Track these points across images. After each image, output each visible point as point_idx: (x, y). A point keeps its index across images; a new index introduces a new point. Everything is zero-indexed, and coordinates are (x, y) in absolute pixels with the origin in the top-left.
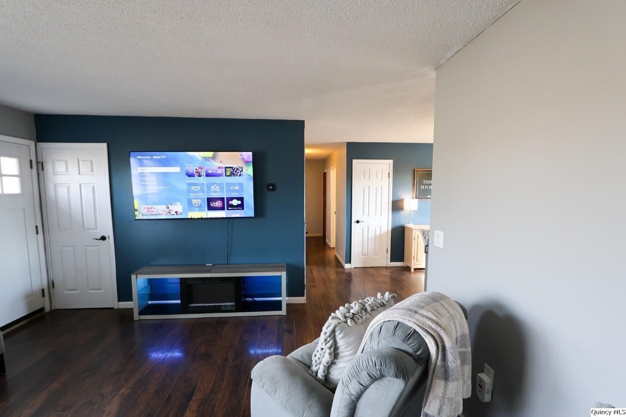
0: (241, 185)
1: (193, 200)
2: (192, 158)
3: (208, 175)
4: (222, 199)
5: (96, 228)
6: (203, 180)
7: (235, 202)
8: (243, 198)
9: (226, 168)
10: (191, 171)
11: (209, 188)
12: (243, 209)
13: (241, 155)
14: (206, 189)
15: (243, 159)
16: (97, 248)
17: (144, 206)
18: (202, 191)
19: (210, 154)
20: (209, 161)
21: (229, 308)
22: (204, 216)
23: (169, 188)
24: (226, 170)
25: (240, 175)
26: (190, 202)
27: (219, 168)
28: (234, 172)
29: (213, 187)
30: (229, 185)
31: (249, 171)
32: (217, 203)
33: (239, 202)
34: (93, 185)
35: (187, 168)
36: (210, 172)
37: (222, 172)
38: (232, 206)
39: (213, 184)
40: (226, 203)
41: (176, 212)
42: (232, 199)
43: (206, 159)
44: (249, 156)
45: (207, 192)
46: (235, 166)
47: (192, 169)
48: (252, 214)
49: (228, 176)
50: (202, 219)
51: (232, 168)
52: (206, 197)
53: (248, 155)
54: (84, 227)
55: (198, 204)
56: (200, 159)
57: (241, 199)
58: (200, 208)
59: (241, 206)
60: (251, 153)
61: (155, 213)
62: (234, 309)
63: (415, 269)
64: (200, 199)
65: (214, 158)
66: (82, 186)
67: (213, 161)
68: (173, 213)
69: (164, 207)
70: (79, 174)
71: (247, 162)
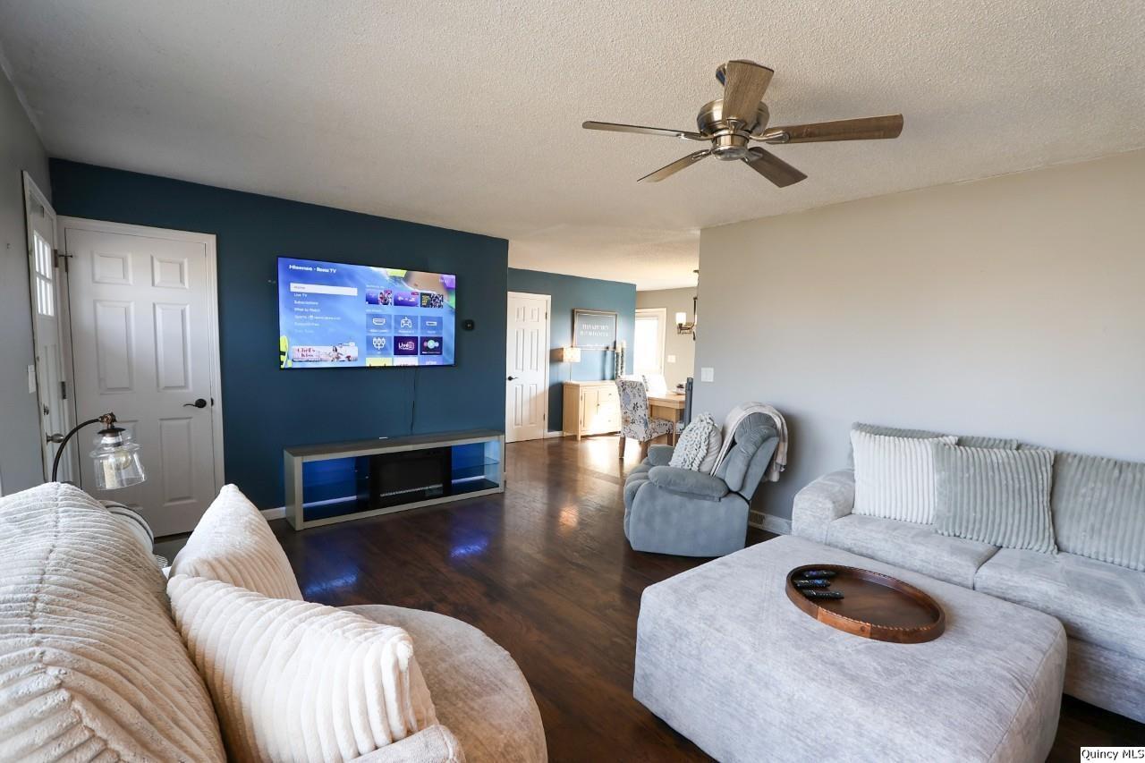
0: (440, 320)
1: (375, 339)
2: (375, 275)
3: (397, 303)
4: (414, 339)
5: (185, 387)
6: (390, 310)
7: (431, 344)
8: (441, 338)
9: (422, 294)
10: (373, 296)
11: (398, 321)
12: (441, 354)
13: (442, 278)
14: (393, 324)
15: (444, 284)
16: (185, 422)
17: (297, 348)
18: (388, 326)
19: (401, 273)
20: (400, 283)
21: (435, 493)
22: (389, 364)
23: (338, 318)
24: (421, 298)
25: (439, 306)
26: (369, 342)
27: (413, 294)
28: (432, 302)
29: (403, 321)
30: (424, 319)
31: (451, 301)
32: (407, 345)
33: (437, 344)
34: (182, 307)
35: (368, 290)
36: (400, 298)
37: (416, 300)
38: (427, 349)
39: (404, 317)
40: (419, 347)
41: (348, 357)
42: (427, 339)
43: (395, 279)
44: (452, 280)
45: (395, 328)
46: (434, 293)
47: (376, 292)
48: (451, 361)
49: (425, 306)
50: (385, 367)
51: (429, 295)
52: (393, 335)
53: (450, 279)
54: (158, 385)
55: (381, 345)
56: (388, 278)
57: (439, 340)
58: (384, 351)
59: (438, 351)
60: (453, 277)
61: (314, 358)
62: (441, 492)
63: (582, 437)
64: (385, 337)
65: (406, 279)
66: (157, 307)
67: (405, 284)
68: (343, 358)
69: (330, 349)
70: (153, 284)
71: (448, 289)
